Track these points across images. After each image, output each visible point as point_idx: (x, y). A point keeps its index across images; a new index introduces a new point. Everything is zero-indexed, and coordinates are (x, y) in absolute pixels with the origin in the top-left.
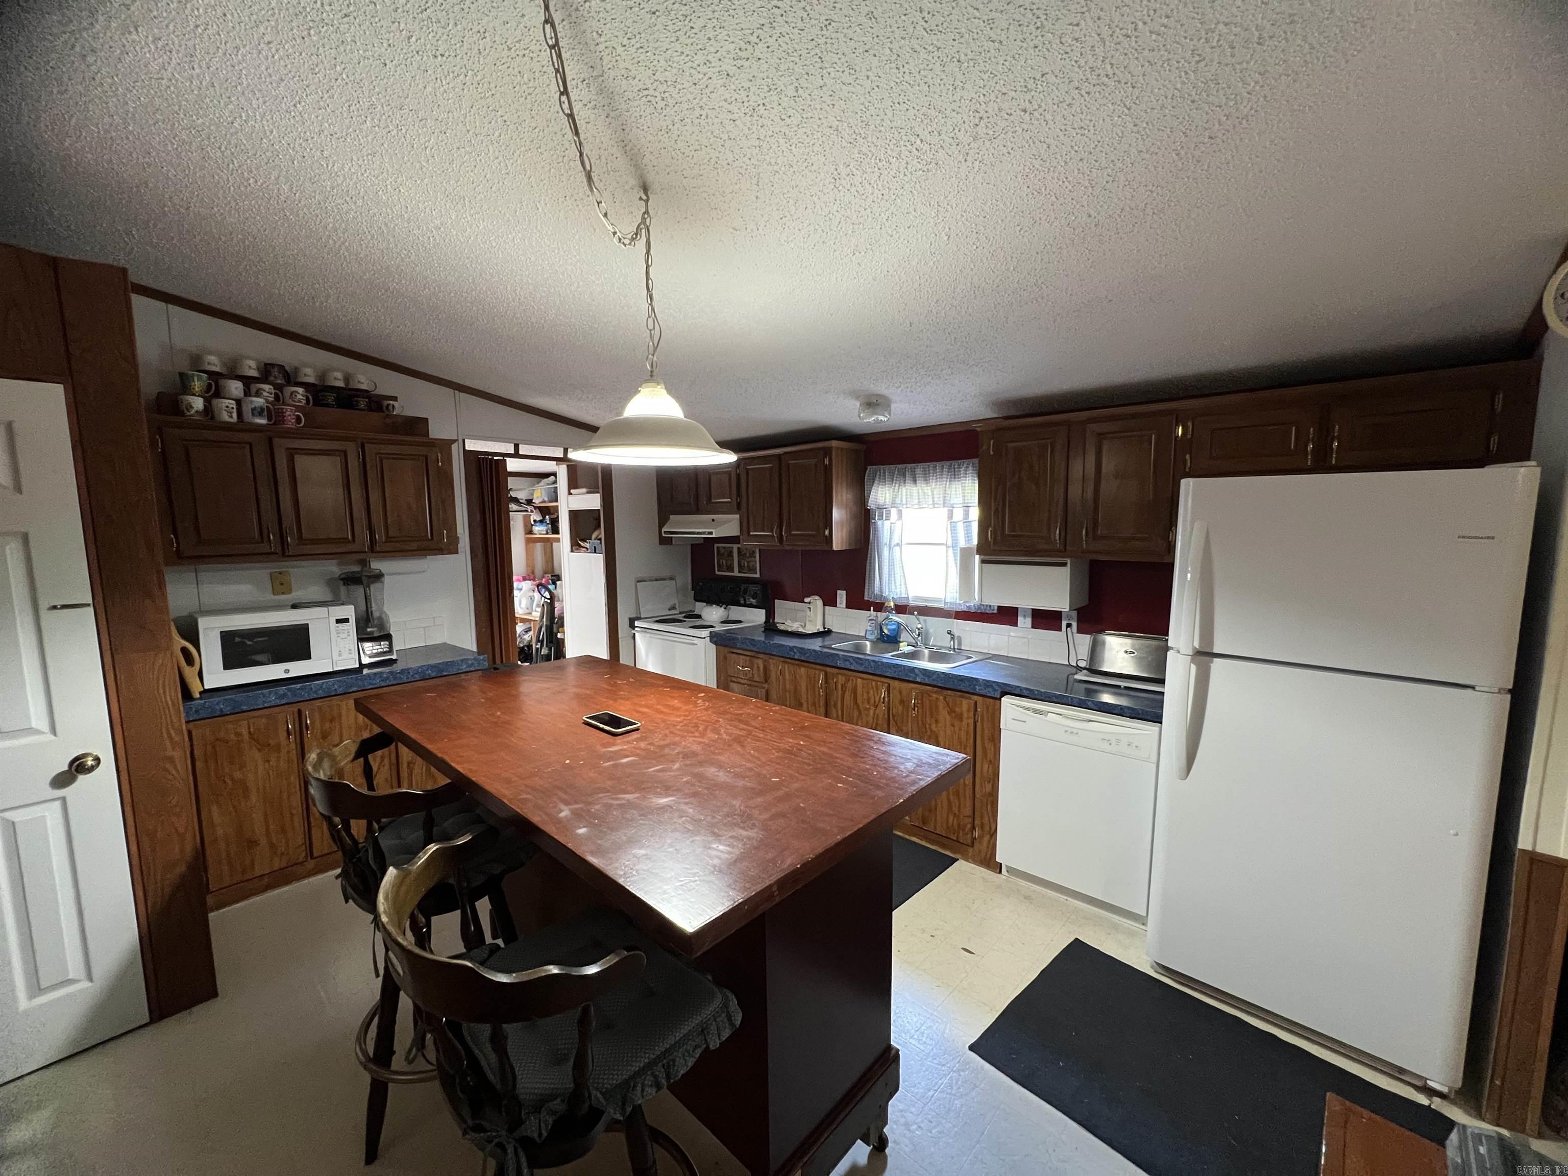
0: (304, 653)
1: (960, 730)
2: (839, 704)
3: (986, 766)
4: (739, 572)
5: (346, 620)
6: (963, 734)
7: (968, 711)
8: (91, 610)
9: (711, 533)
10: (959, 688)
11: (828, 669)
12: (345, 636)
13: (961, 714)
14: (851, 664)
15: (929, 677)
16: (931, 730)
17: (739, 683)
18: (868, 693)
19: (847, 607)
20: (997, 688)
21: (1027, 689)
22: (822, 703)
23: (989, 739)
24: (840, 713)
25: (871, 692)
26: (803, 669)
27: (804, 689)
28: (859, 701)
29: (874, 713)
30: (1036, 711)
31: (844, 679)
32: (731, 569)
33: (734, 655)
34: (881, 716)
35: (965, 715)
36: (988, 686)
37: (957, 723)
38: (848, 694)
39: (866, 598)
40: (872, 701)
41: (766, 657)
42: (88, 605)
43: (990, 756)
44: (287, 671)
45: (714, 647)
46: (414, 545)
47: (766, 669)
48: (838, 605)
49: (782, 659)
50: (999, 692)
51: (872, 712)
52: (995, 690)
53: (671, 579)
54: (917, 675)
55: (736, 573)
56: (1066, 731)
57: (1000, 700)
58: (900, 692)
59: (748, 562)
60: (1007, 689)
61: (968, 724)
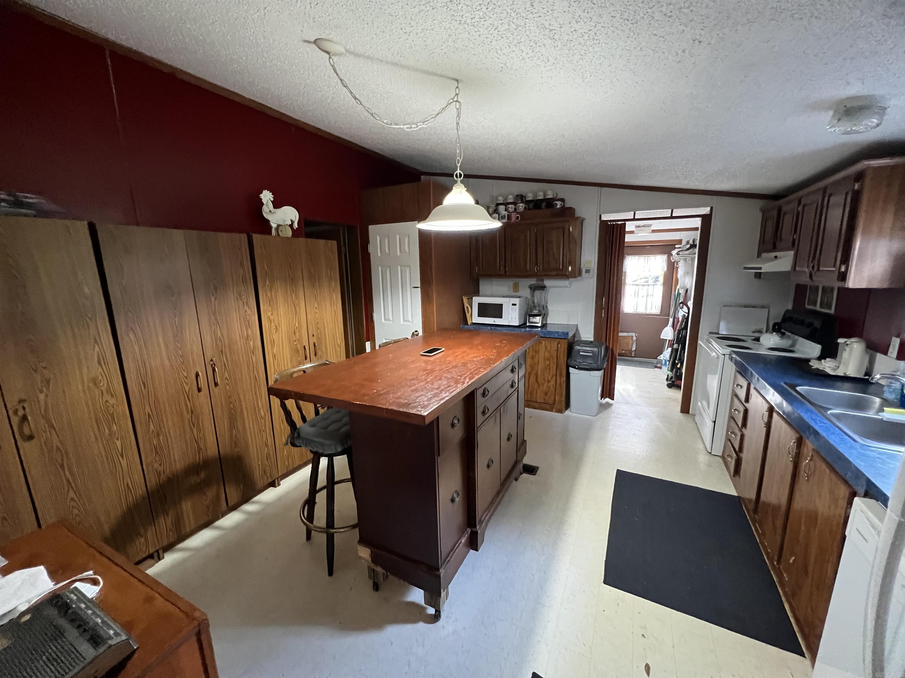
0: (500, 315)
4: (821, 307)
5: (515, 305)
8: (419, 289)
12: (514, 311)
19: (898, 358)
32: (815, 304)
42: (418, 287)
44: (494, 322)
46: (554, 273)
48: (889, 354)
53: (763, 307)
55: (818, 308)
59: (827, 298)
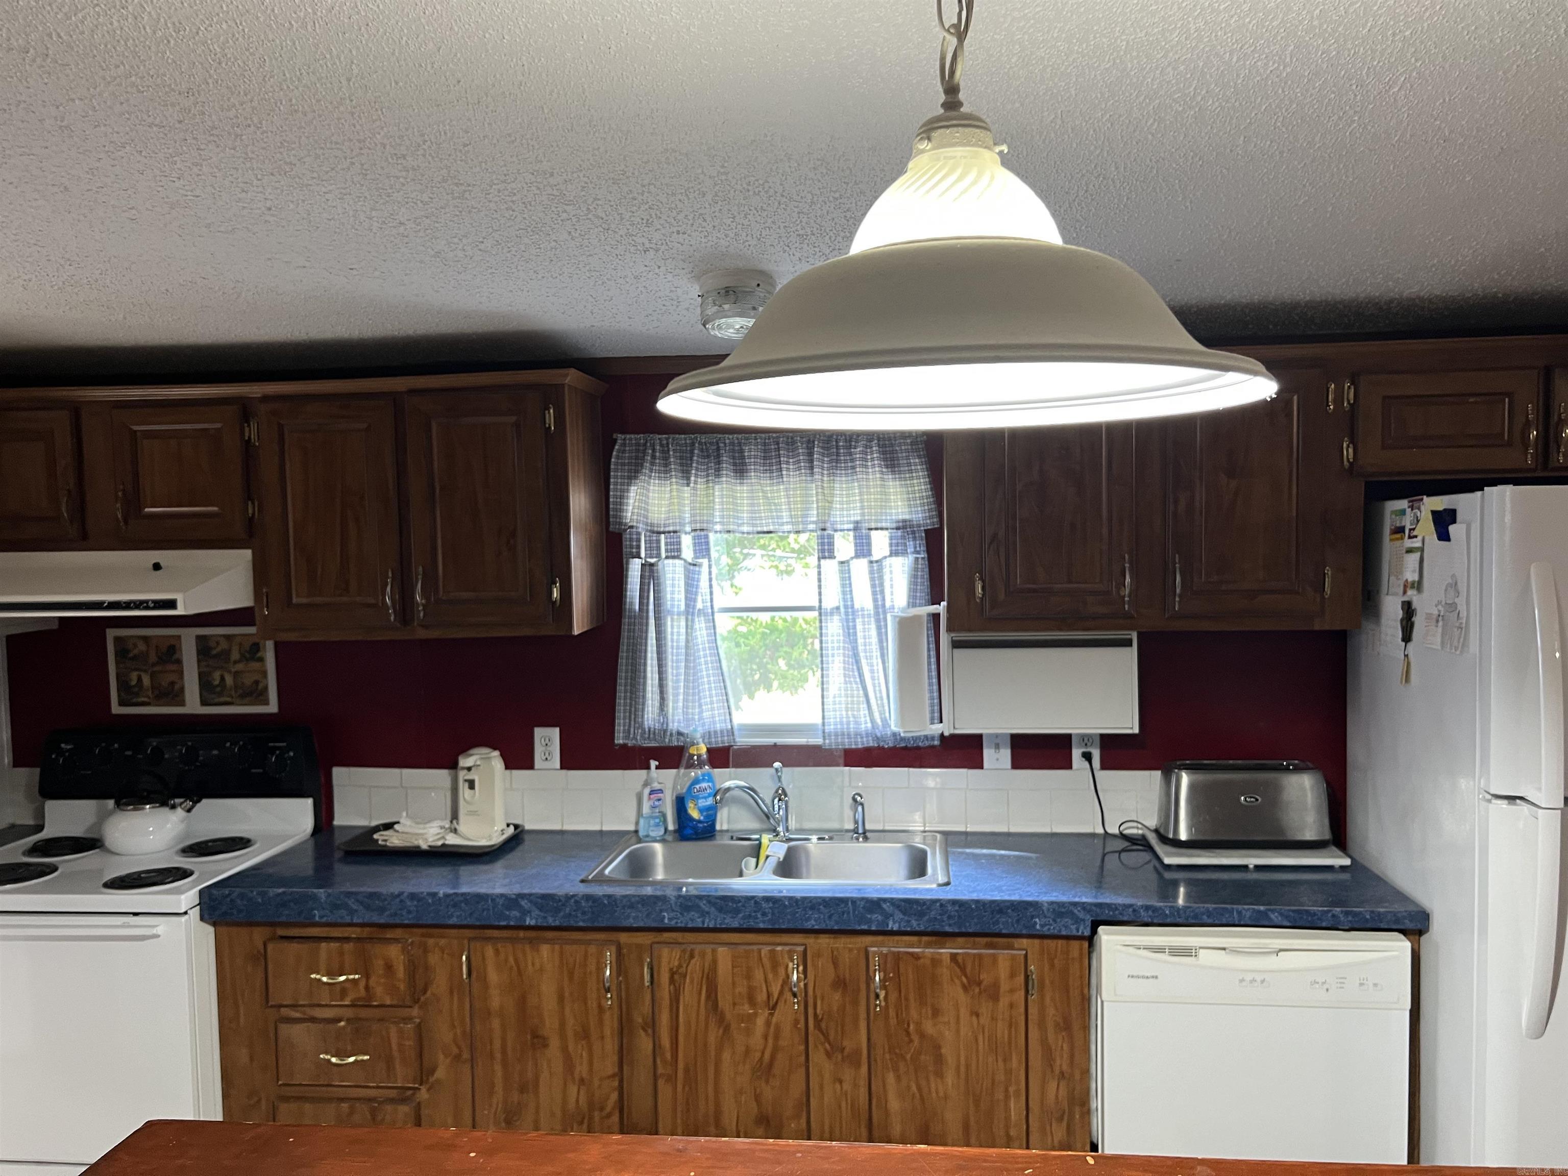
1: (994, 1019)
2: (664, 1019)
3: (1052, 1086)
4: (204, 703)
6: (1002, 1029)
7: (1012, 975)
9: (172, 604)
10: (995, 929)
11: (624, 937)
13: (996, 985)
14: (704, 914)
15: (921, 915)
16: (922, 1035)
17: (313, 1020)
18: (749, 977)
19: (565, 765)
20: (1081, 915)
21: (1147, 908)
22: (610, 1024)
23: (1057, 1025)
24: (666, 1042)
25: (759, 975)
26: (545, 949)
27: (549, 1004)
28: (724, 1003)
29: (768, 1023)
30: (1177, 952)
31: (676, 953)
32: (175, 695)
33: (295, 947)
34: (787, 1029)
35: (1004, 986)
36: (1061, 915)
37: (985, 1009)
38: (688, 996)
39: (619, 740)
40: (761, 997)
41: (414, 937)
43: (1061, 1063)
45: (210, 929)
47: (412, 968)
48: (538, 762)
49: (468, 933)
50: (1089, 923)
51: (760, 1022)
52: (1078, 921)
54: (887, 916)
55: (192, 705)
56: (1242, 981)
57: (1091, 939)
58: (835, 963)
59: (236, 674)
60: (1107, 914)
61: (1011, 1006)
